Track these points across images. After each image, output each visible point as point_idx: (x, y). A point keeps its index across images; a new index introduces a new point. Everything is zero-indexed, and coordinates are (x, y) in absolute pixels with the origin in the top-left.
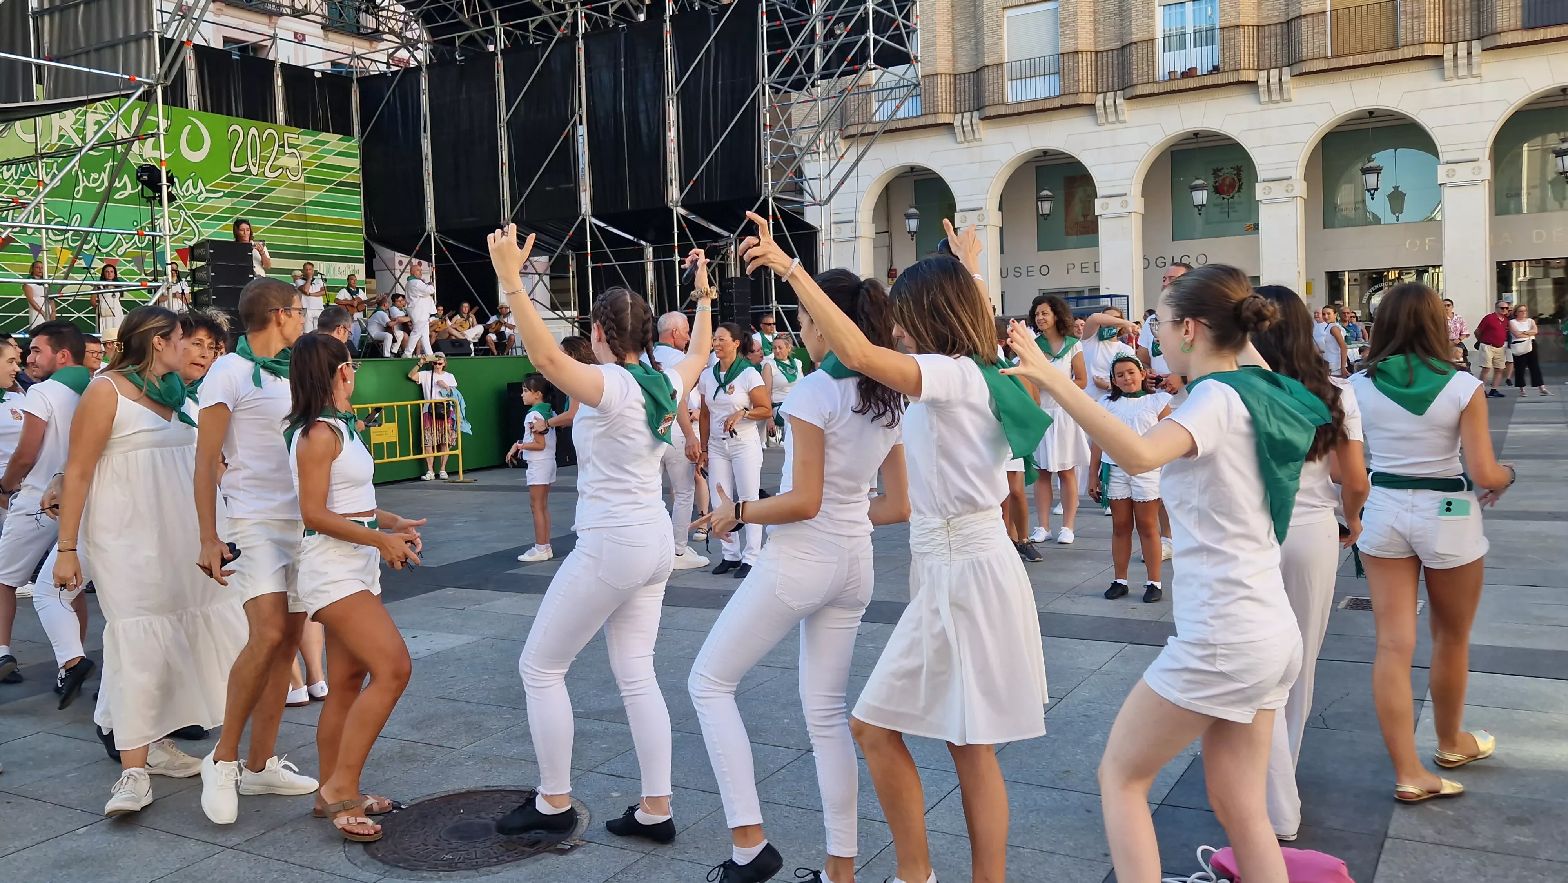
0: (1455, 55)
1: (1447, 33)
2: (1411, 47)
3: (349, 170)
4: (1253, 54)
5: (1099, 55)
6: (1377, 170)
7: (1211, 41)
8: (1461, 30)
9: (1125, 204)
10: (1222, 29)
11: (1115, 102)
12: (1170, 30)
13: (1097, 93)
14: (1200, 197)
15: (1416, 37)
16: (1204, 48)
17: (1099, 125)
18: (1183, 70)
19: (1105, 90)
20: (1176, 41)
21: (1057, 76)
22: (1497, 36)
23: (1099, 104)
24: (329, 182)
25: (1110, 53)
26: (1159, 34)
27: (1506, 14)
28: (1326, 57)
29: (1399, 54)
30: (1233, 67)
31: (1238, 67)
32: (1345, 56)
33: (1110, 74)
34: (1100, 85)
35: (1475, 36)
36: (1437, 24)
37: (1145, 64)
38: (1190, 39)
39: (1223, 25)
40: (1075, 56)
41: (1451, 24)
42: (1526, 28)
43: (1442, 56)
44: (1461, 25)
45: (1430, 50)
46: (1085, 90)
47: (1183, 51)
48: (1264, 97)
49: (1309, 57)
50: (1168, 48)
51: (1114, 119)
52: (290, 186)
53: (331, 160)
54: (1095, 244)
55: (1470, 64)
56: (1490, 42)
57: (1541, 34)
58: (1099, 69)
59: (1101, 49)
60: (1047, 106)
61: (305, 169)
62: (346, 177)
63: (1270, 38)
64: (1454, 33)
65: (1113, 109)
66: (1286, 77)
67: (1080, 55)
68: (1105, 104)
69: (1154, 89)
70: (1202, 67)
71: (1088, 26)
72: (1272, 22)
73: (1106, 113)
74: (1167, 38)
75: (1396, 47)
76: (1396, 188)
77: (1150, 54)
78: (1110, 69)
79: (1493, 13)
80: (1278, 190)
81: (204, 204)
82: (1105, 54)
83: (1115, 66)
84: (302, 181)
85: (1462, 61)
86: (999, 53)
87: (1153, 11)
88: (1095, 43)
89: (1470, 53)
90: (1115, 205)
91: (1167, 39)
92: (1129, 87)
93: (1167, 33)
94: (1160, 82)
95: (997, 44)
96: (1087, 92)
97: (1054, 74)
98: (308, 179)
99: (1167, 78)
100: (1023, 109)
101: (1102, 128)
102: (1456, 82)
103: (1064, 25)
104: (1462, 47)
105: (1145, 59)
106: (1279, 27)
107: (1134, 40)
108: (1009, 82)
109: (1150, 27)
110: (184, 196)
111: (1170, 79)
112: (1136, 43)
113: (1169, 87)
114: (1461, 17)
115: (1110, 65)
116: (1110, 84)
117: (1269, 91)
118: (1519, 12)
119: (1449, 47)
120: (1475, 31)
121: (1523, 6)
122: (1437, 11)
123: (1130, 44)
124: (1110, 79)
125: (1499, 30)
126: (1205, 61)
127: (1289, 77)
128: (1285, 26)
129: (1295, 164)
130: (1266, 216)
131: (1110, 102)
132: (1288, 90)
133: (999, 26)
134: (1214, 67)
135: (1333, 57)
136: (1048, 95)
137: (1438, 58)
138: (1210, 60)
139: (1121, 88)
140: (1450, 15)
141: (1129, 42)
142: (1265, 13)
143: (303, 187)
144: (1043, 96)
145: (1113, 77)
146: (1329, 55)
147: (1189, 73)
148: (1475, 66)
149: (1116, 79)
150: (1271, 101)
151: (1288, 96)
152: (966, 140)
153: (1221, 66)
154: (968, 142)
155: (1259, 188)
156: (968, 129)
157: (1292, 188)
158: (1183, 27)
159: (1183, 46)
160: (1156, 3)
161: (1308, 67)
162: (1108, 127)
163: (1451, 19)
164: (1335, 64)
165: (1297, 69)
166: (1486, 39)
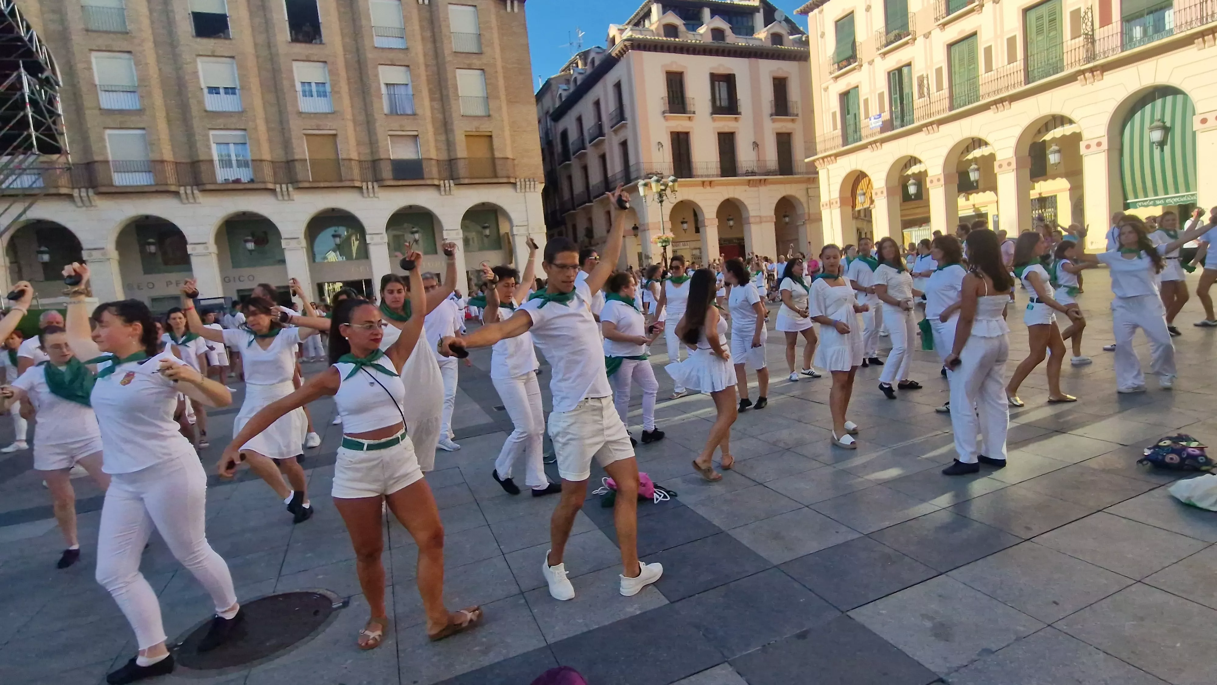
0: (367, 187)
1: (363, 177)
2: (348, 182)
4: (271, 175)
5: (178, 165)
7: (247, 166)
8: (368, 177)
9: (207, 248)
10: (253, 160)
11: (192, 192)
12: (221, 157)
13: (180, 186)
14: (251, 246)
15: (349, 177)
16: (244, 169)
17: (183, 204)
18: (233, 179)
19: (185, 185)
22: (383, 181)
23: (182, 192)
25: (185, 165)
26: (216, 158)
27: (386, 173)
28: (309, 182)
29: (344, 184)
30: (261, 181)
31: (264, 181)
32: (318, 182)
33: (187, 177)
34: (180, 182)
35: (375, 180)
36: (357, 173)
37: (210, 173)
38: (234, 163)
39: (253, 158)
40: (162, 163)
41: (364, 173)
42: (395, 179)
43: (362, 187)
44: (368, 175)
45: (357, 184)
46: (172, 184)
47: (231, 169)
48: (280, 197)
49: (302, 180)
50: (222, 166)
51: (193, 201)
54: (189, 269)
55: (374, 192)
56: (381, 183)
57: (401, 183)
58: (179, 172)
59: (178, 161)
60: (146, 190)
63: (279, 168)
64: (366, 177)
65: (192, 196)
66: (290, 189)
67: (165, 163)
68: (186, 192)
69: (217, 187)
70: (245, 179)
71: (168, 147)
72: (279, 161)
73: (187, 197)
74: (221, 161)
75: (341, 181)
77: (212, 168)
78: (186, 174)
79: (381, 171)
80: (293, 243)
82: (182, 164)
83: (190, 172)
85: (371, 191)
86: (105, 154)
87: (210, 145)
88: (175, 158)
89: (373, 187)
90: (199, 249)
92: (200, 185)
94: (220, 184)
95: (102, 148)
97: (149, 172)
99: (224, 182)
100: (129, 190)
101: (186, 206)
102: (369, 199)
103: (152, 144)
104: (370, 184)
105: (209, 170)
106: (283, 164)
108: (115, 174)
109: (209, 154)
111: (226, 183)
112: (201, 161)
113: (226, 187)
114: (367, 171)
115: (186, 171)
116: (188, 182)
117: (282, 195)
118: (392, 173)
119: (364, 184)
120: (375, 178)
121: (392, 170)
122: (357, 167)
123: (198, 161)
124: (188, 179)
125: (384, 179)
126: (245, 176)
127: (292, 189)
128: (286, 164)
129: (299, 231)
130: (289, 256)
131: (189, 191)
132: (292, 195)
133: (102, 138)
134: (251, 179)
135: (313, 181)
136: (146, 184)
137: (360, 188)
138: (248, 176)
139: (195, 184)
140: (363, 169)
142: (275, 156)
144: (143, 184)
146: (311, 180)
147: (237, 181)
148: (376, 193)
149: (191, 180)
150: (284, 200)
151: (291, 198)
152: (84, 205)
153: (255, 179)
154: (87, 207)
155: (283, 243)
156: (85, 199)
157: (299, 243)
158: (229, 156)
159: (231, 166)
160: (212, 142)
161: (301, 185)
162: (189, 205)
163: (363, 171)
164: (314, 185)
165: (296, 186)
166: (379, 182)
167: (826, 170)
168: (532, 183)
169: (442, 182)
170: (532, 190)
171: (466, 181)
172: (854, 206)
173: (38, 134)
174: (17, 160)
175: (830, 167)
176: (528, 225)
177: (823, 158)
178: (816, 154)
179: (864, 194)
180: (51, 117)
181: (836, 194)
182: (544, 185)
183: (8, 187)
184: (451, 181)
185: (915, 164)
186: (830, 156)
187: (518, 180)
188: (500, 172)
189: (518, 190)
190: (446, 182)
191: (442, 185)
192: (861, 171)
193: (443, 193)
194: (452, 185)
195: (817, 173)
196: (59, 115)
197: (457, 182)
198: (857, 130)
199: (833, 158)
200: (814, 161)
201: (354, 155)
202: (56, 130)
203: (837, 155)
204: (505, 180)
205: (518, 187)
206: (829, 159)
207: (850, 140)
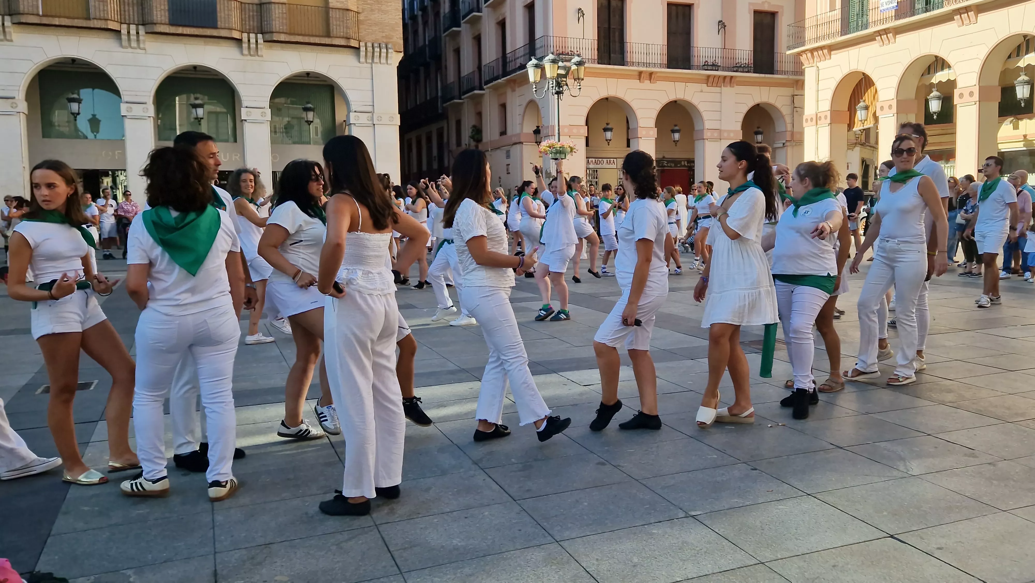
0: (129, 32)
1: (123, 17)
2: (99, 21)
6: (79, 101)
8: (132, 17)
15: (102, 15)
22: (154, 25)
27: (159, 13)
28: (38, 15)
29: (93, 24)
32: (53, 17)
35: (141, 23)
36: (116, 9)
41: (125, 11)
42: (172, 24)
43: (120, 31)
44: (131, 13)
45: (113, 25)
49: (25, 12)
55: (138, 40)
56: (150, 28)
57: (180, 30)
64: (127, 17)
66: (8, 23)
75: (88, 18)
76: (94, 116)
79: (151, 9)
85: (133, 37)
89: (138, 33)
102: (130, 50)
104: (133, 27)
114: (131, 8)
118: (167, 14)
119: (124, 26)
120: (141, 19)
121: (169, 10)
125: (155, 22)
127: (10, 24)
129: (17, 88)
132: (10, 33)
135: (44, 16)
137: (118, 32)
140: (124, 5)
146: (41, 13)
148: (141, 42)
151: (8, 37)
157: (16, 105)
161: (24, 19)
163: (124, 8)
164: (45, 21)
165: (16, 19)
166: (147, 26)
167: (815, 68)
168: (384, 50)
169: (245, 35)
170: (383, 60)
171: (283, 37)
172: (850, 126)
175: (821, 65)
176: (372, 113)
177: (812, 51)
178: (803, 45)
179: (867, 108)
181: (825, 106)
182: (402, 55)
184: (260, 36)
185: (942, 69)
186: (821, 48)
187: (362, 44)
188: (334, 29)
189: (362, 60)
190: (252, 36)
191: (245, 39)
192: (864, 74)
193: (246, 52)
194: (260, 41)
195: (802, 73)
197: (268, 37)
198: (863, 12)
199: (825, 51)
200: (799, 54)
203: (831, 48)
204: (342, 42)
205: (362, 53)
206: (820, 52)
207: (853, 25)
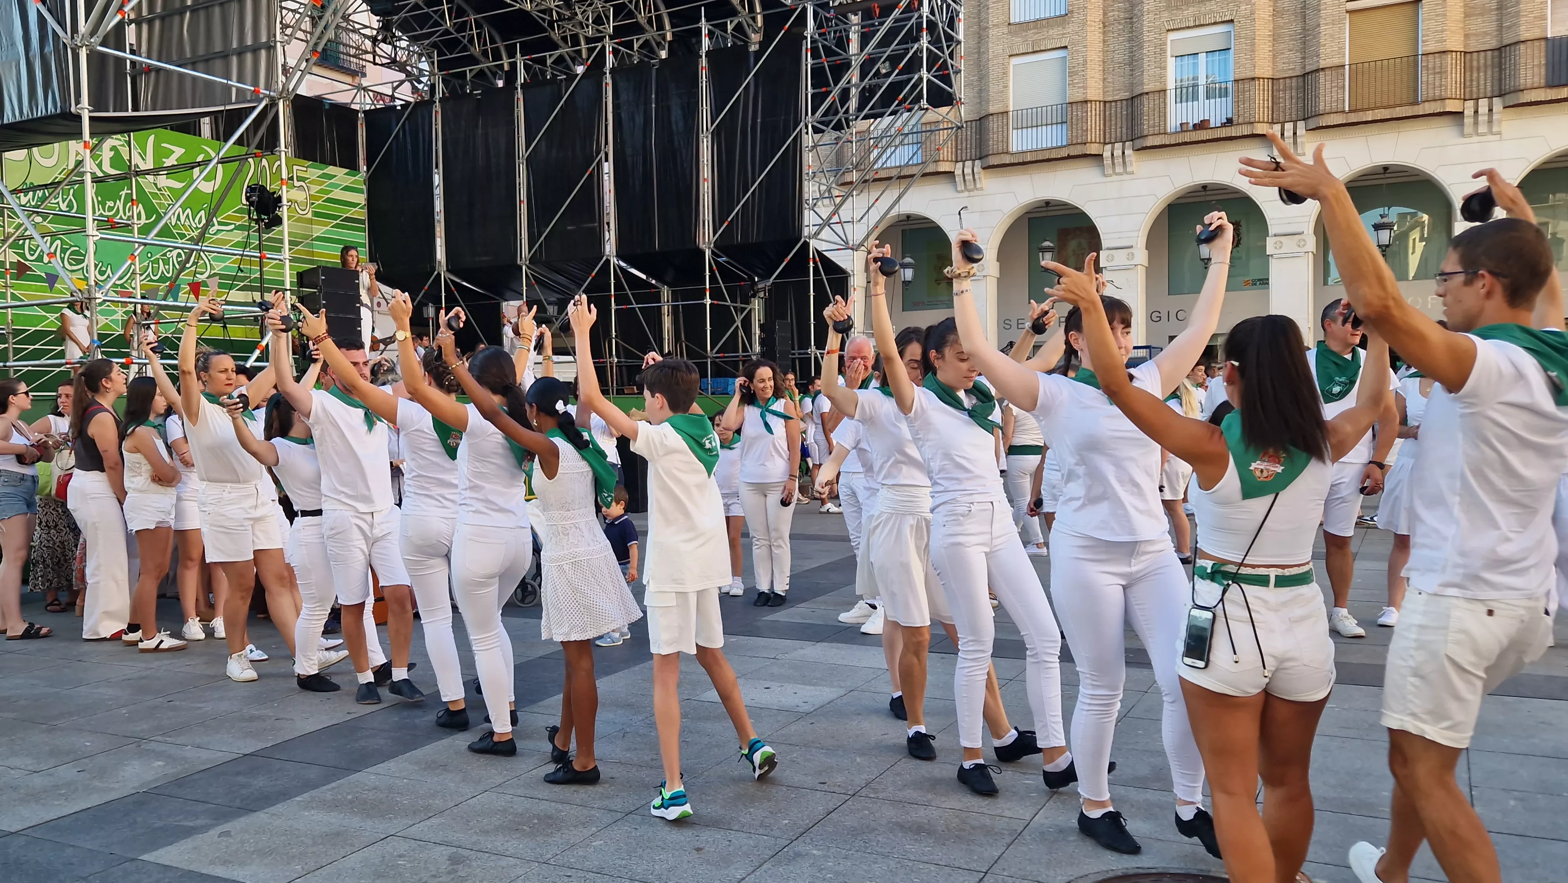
0: (1476, 112)
1: (1468, 90)
2: (1432, 103)
3: (354, 205)
4: (1268, 107)
5: (1108, 105)
7: (1223, 93)
8: (1482, 87)
9: (1132, 256)
10: (1237, 81)
11: (1123, 153)
12: (1181, 81)
13: (1105, 144)
15: (1437, 92)
16: (1218, 100)
17: (1105, 176)
18: (1196, 122)
19: (1113, 141)
20: (1188, 92)
21: (1064, 126)
22: (1521, 93)
23: (1107, 154)
24: (335, 217)
25: (1119, 103)
26: (1171, 85)
27: (1529, 72)
28: (1343, 112)
29: (1422, 109)
30: (1247, 120)
31: (1252, 120)
32: (1362, 110)
33: (1119, 125)
34: (1107, 136)
35: (1497, 93)
36: (1458, 80)
37: (1157, 115)
38: (1202, 91)
39: (1238, 77)
40: (1084, 105)
41: (1471, 80)
42: (1550, 85)
43: (1462, 113)
44: (1482, 82)
45: (1452, 106)
46: (1093, 140)
47: (1195, 103)
49: (1327, 111)
50: (1180, 99)
51: (1121, 170)
52: (298, 220)
53: (338, 194)
55: (1490, 122)
56: (1511, 99)
58: (1107, 119)
59: (1110, 99)
60: (1053, 156)
61: (313, 204)
62: (352, 213)
63: (1285, 90)
64: (1475, 89)
65: (1121, 160)
66: (1301, 130)
67: (1089, 105)
68: (1112, 155)
69: (1166, 140)
70: (1216, 120)
71: (1097, 75)
72: (1287, 75)
73: (1113, 164)
74: (1179, 88)
75: (1415, 103)
77: (1162, 105)
78: (1119, 120)
79: (1516, 70)
80: (1289, 244)
81: (215, 237)
82: (1113, 104)
83: (1124, 117)
84: (309, 215)
85: (1483, 119)
86: (1005, 100)
87: (1165, 62)
88: (1104, 92)
89: (1491, 110)
90: (1120, 258)
91: (1179, 91)
92: (1138, 138)
93: (1179, 84)
94: (1171, 134)
95: (1003, 91)
96: (1095, 142)
97: (1062, 123)
98: (316, 214)
99: (1179, 129)
100: (1030, 158)
101: (1109, 179)
102: (1476, 138)
103: (1073, 74)
104: (1483, 104)
105: (1157, 110)
106: (1294, 80)
107: (1146, 91)
108: (1015, 131)
109: (1162, 78)
110: (197, 228)
111: (1182, 131)
112: (1147, 93)
113: (1180, 139)
114: (1482, 74)
115: (1119, 115)
116: (1119, 134)
118: (1543, 70)
119: (1470, 104)
120: (1496, 88)
121: (1547, 64)
122: (1458, 67)
123: (1141, 94)
124: (1119, 130)
125: (1522, 87)
126: (1218, 112)
127: (1304, 131)
128: (1301, 80)
129: (1307, 219)
130: (1277, 271)
131: (1118, 153)
132: (1302, 143)
133: (1005, 73)
134: (1227, 119)
135: (1350, 111)
136: (1054, 145)
137: (1458, 115)
138: (1224, 112)
139: (1130, 138)
140: (1471, 71)
141: (1140, 92)
142: (1280, 66)
143: (310, 221)
144: (1049, 145)
145: (1121, 128)
146: (1347, 109)
147: (1202, 126)
148: (1495, 123)
149: (1124, 130)
152: (966, 189)
153: (1235, 119)
154: (969, 191)
155: (1270, 243)
156: (969, 178)
157: (1302, 244)
158: (1195, 78)
159: (1195, 97)
160: (1169, 54)
161: (1324, 121)
162: (1115, 178)
163: (1471, 76)
164: (1353, 118)
165: (1312, 123)
166: (1507, 96)
173: (929, 76)
174: (899, 123)
180: (948, 47)
183: (882, 168)
196: (959, 42)
201: (1455, 43)
202: (952, 66)
